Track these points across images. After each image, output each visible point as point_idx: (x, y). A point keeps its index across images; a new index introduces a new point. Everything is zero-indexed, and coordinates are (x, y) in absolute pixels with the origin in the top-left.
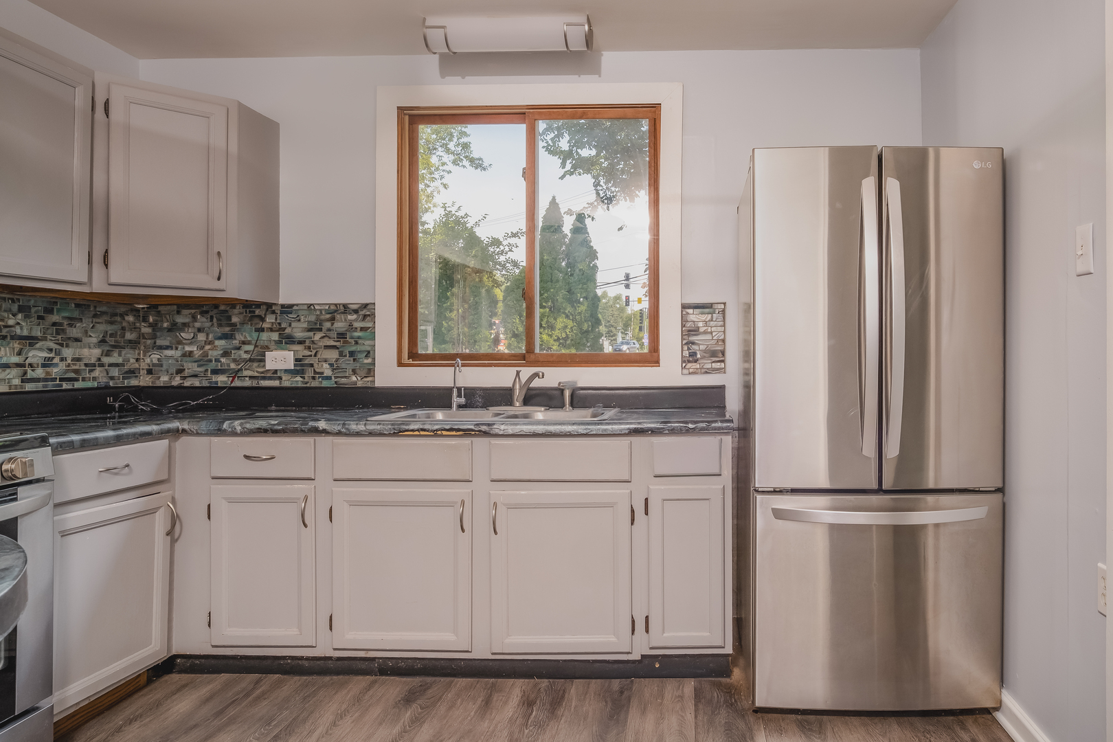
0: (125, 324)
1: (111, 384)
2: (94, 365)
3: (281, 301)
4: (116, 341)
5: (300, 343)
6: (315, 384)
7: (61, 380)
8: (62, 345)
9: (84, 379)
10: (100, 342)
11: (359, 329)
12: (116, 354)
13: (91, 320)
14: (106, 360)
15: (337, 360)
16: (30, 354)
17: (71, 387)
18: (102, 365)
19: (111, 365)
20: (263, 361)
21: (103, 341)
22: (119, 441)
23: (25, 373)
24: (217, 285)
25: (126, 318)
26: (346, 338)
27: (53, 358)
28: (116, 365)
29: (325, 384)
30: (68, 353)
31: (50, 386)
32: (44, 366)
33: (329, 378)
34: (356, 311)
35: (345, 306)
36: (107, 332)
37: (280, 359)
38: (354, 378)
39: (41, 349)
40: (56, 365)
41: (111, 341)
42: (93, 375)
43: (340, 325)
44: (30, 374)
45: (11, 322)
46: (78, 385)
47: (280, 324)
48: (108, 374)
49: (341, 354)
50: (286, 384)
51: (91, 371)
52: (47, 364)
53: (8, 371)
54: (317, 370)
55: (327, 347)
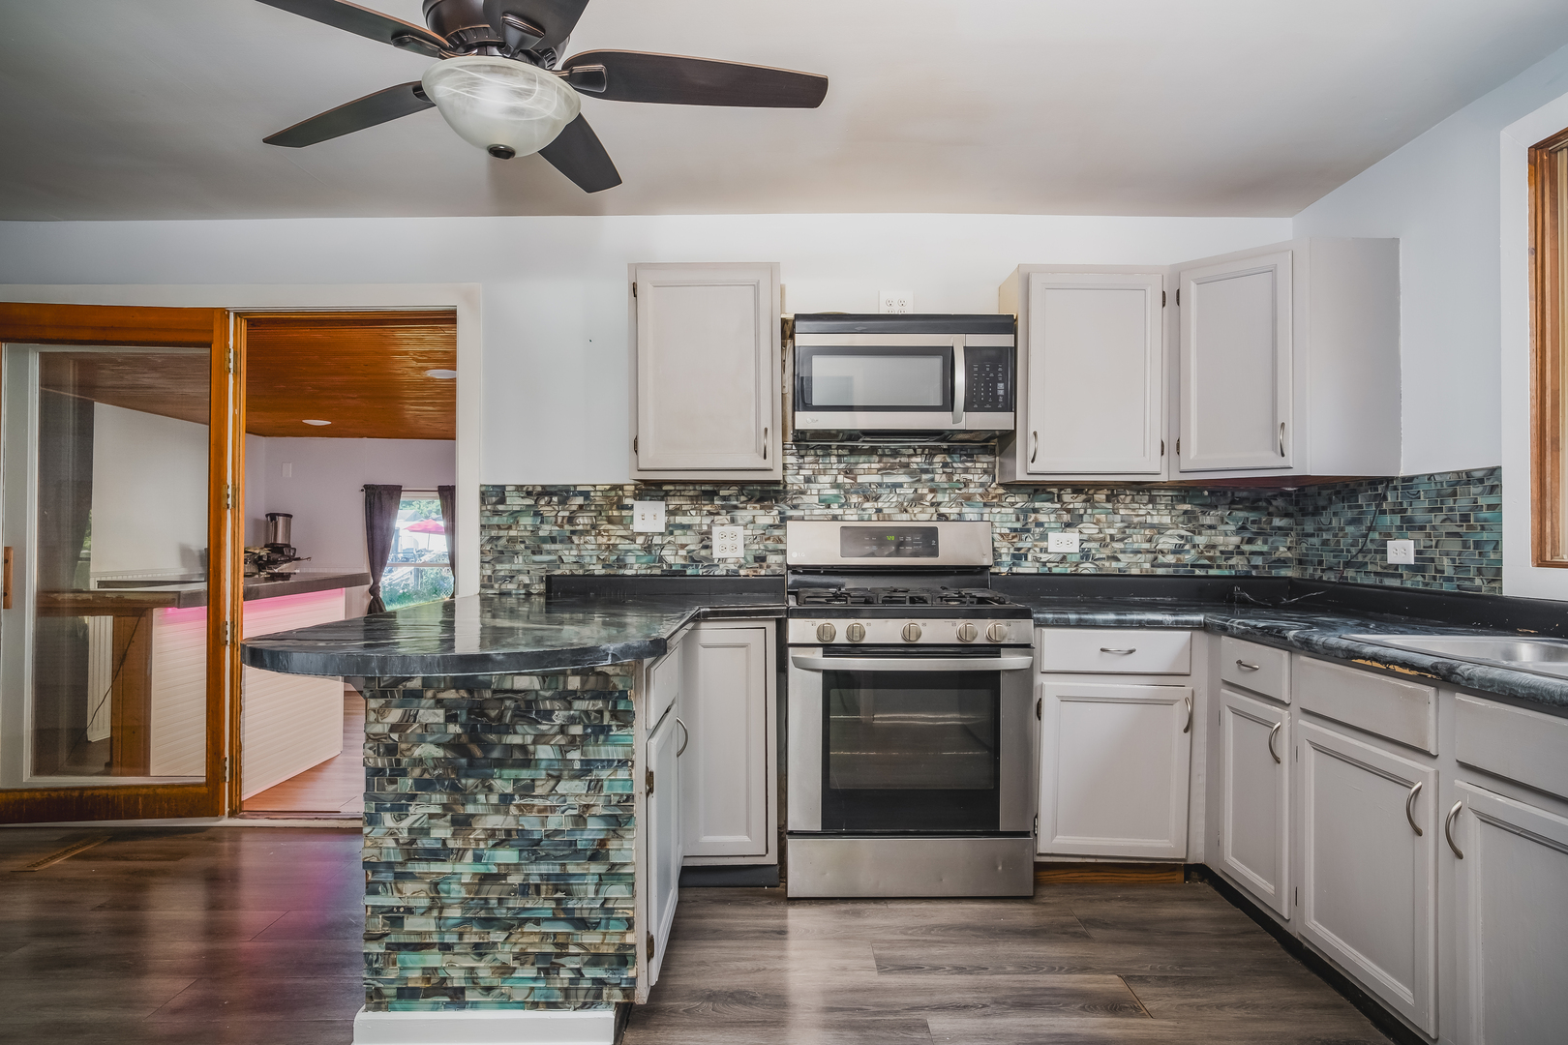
0: (1271, 509)
1: (1254, 573)
2: (1232, 553)
3: (1403, 473)
4: (1259, 528)
5: (1422, 528)
6: (1435, 587)
7: (1193, 566)
8: (1194, 532)
9: (1219, 567)
10: (1239, 529)
11: (1485, 507)
12: (1260, 542)
13: (1227, 507)
14: (1246, 548)
15: (1460, 554)
16: (1161, 541)
17: (1204, 574)
18: (1242, 553)
19: (1253, 553)
20: (1385, 552)
21: (1243, 528)
22: (1120, 625)
23: (1156, 558)
24: (1280, 462)
25: (1274, 503)
26: (1470, 521)
27: (1184, 545)
28: (1261, 553)
29: (1447, 587)
30: (1201, 540)
31: (1182, 571)
32: (1174, 552)
33: (1449, 579)
34: (1481, 481)
35: (1468, 473)
36: (1248, 518)
37: (1401, 551)
38: (1478, 582)
39: (1171, 536)
40: (1188, 551)
41: (1254, 528)
42: (1230, 562)
43: (1463, 503)
44: (1161, 559)
45: (1142, 512)
46: (1212, 572)
47: (1401, 503)
48: (1249, 562)
49: (1465, 545)
50: (1408, 584)
51: (1226, 559)
52: (1178, 550)
53: (1139, 555)
54: (1439, 568)
55: (1449, 534)
